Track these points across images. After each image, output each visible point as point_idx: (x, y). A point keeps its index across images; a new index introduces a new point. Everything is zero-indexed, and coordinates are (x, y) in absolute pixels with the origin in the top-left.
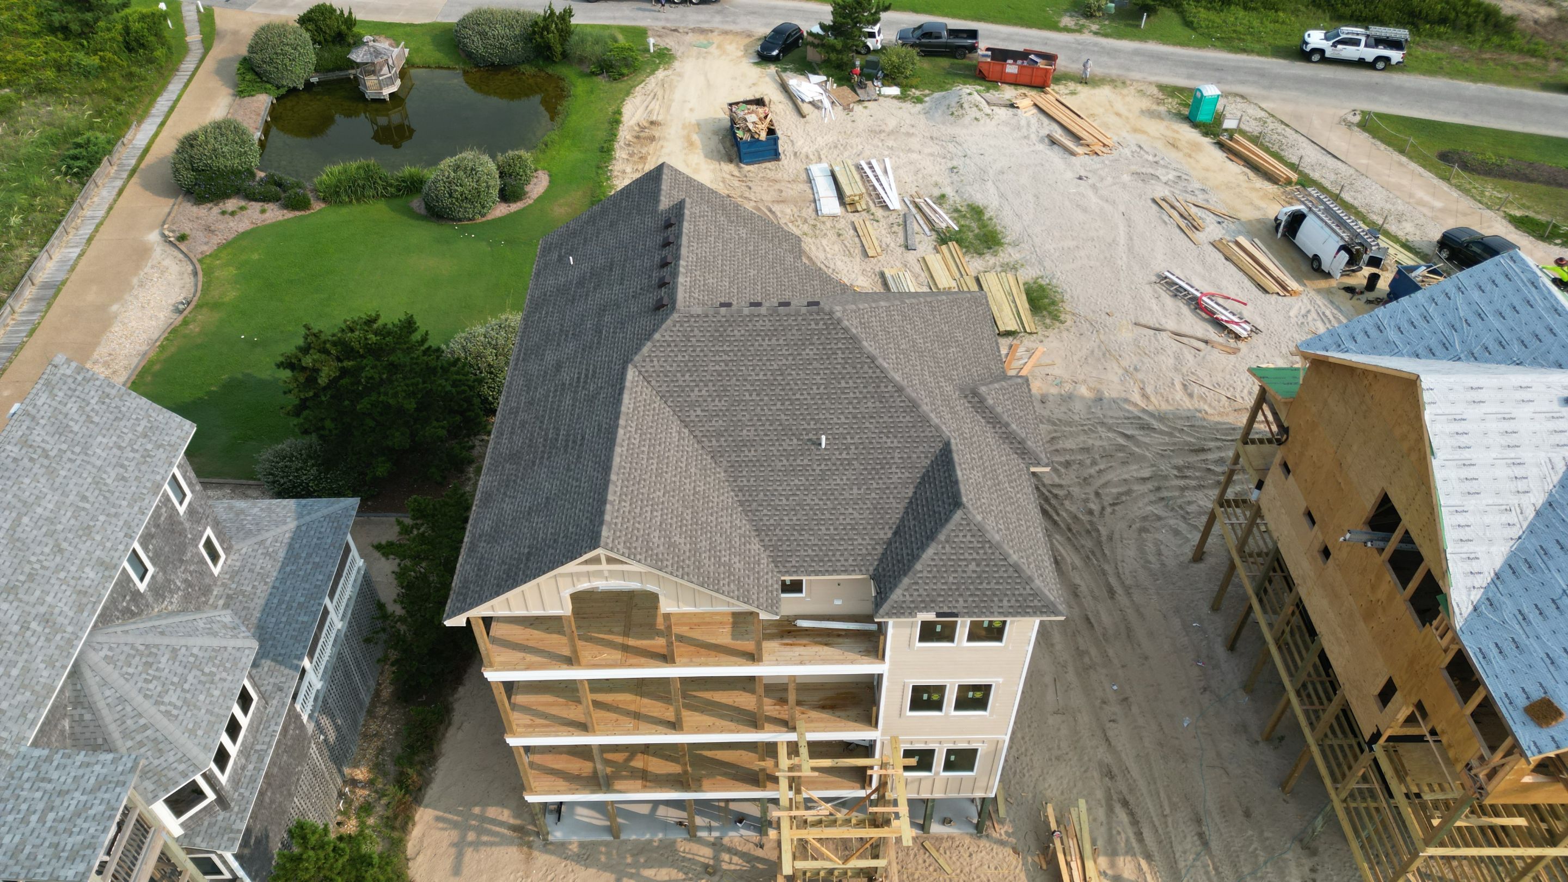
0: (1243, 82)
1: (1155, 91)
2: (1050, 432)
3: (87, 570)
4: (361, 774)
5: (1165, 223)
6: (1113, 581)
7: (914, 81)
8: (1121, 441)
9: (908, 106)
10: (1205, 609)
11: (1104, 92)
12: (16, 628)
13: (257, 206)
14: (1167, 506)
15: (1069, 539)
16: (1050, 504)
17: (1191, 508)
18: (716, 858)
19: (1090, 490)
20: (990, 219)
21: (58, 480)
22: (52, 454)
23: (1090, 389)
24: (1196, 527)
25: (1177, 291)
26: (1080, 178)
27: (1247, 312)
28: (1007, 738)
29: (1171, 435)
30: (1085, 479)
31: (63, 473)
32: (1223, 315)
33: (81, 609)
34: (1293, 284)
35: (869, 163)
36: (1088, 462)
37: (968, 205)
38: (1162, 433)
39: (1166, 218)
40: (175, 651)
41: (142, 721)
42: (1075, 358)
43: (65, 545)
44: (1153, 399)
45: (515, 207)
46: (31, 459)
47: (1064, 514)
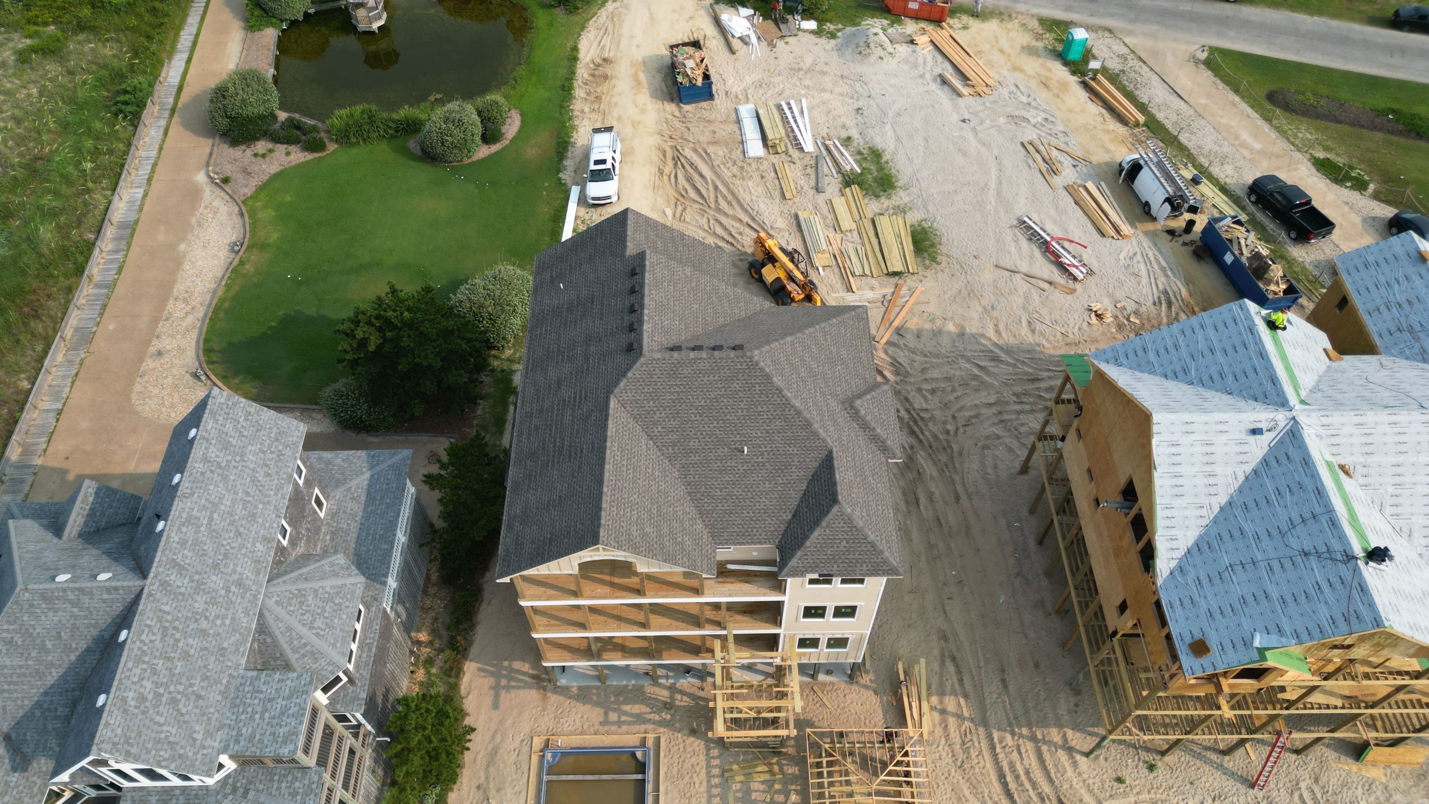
0: (1112, 15)
1: (1035, 24)
2: (922, 364)
3: (258, 545)
4: (423, 637)
5: (1030, 167)
6: (960, 489)
7: (831, 14)
8: (976, 371)
9: (823, 41)
10: (1025, 512)
11: (992, 26)
12: (223, 592)
13: (281, 148)
14: (1005, 427)
15: (930, 454)
16: (918, 426)
17: (1023, 429)
18: (671, 697)
19: (948, 413)
20: (887, 162)
21: (230, 483)
22: (223, 465)
23: (956, 325)
24: (1025, 445)
25: (1033, 236)
26: (964, 121)
27: (1086, 255)
28: (869, 633)
29: (1014, 366)
30: (946, 404)
31: (232, 477)
32: (1067, 259)
33: (258, 573)
34: (1126, 229)
35: (789, 104)
36: (949, 389)
37: (870, 148)
38: (1008, 364)
39: (1031, 162)
40: (316, 591)
41: (303, 641)
42: (946, 296)
43: (242, 530)
44: (1004, 334)
45: (495, 148)
46: (212, 471)
47: (928, 434)
